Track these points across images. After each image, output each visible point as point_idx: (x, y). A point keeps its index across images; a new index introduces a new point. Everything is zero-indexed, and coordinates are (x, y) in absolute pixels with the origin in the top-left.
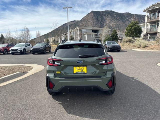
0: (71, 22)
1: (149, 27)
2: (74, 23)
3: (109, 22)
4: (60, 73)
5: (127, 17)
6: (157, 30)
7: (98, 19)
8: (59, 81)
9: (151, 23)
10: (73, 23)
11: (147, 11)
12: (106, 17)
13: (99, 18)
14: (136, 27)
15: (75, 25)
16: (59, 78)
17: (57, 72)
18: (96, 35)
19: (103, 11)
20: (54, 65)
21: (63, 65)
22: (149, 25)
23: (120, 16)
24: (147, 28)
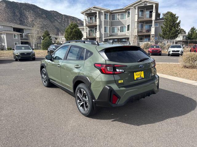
1: (88, 32)
3: (32, 19)
4: (122, 82)
5: (55, 16)
6: (95, 35)
7: (14, 13)
8: (125, 92)
9: (89, 27)
11: (84, 13)
12: (27, 12)
13: (16, 12)
14: (76, 30)
16: (124, 88)
17: (120, 82)
18: (21, 36)
19: (21, 4)
20: (115, 73)
21: (127, 72)
22: (88, 29)
23: (47, 14)
24: (86, 32)
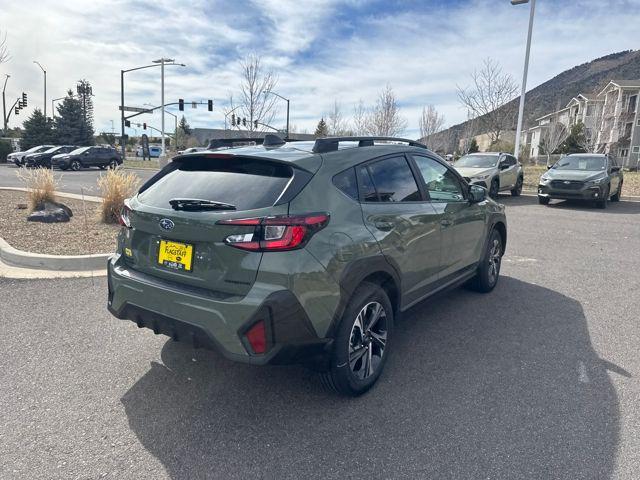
0: (603, 63)
2: (621, 63)
10: (614, 64)
15: (621, 72)
